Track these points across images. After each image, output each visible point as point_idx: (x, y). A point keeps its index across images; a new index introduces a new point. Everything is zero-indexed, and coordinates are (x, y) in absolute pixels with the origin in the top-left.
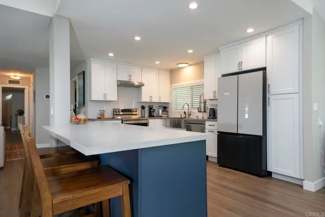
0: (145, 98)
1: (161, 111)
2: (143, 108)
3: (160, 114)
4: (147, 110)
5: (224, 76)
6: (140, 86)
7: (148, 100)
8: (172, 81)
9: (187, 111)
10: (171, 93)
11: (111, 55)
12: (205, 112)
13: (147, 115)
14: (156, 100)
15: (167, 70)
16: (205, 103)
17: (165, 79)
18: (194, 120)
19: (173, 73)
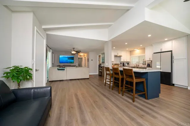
0: (122, 60)
1: (127, 64)
2: (121, 63)
3: (127, 65)
4: (122, 64)
5: (154, 53)
6: (120, 57)
7: (123, 61)
8: (131, 55)
9: (137, 64)
10: (130, 58)
11: (114, 48)
12: (145, 65)
13: (122, 66)
14: (125, 61)
15: (129, 51)
16: (145, 62)
17: (128, 54)
18: (140, 67)
19: (131, 52)
